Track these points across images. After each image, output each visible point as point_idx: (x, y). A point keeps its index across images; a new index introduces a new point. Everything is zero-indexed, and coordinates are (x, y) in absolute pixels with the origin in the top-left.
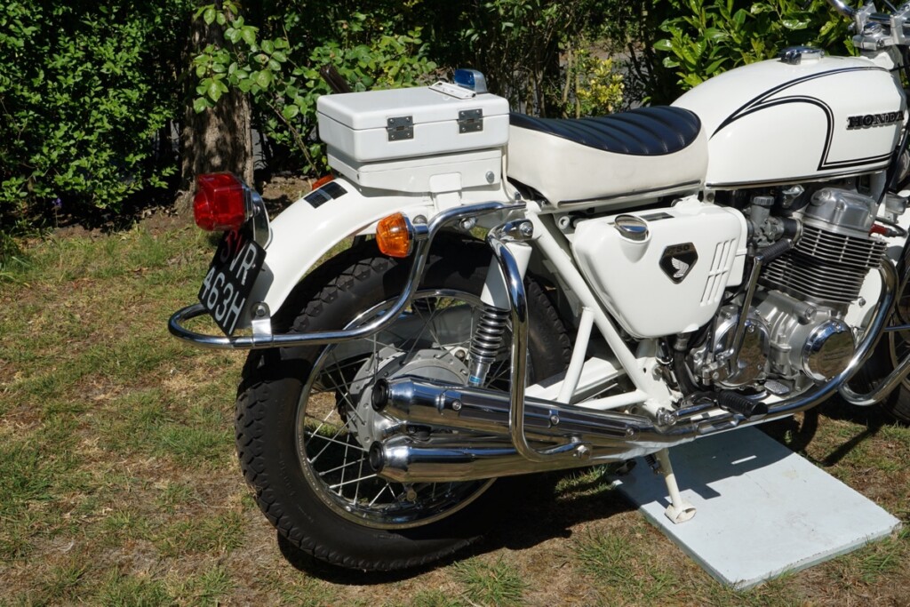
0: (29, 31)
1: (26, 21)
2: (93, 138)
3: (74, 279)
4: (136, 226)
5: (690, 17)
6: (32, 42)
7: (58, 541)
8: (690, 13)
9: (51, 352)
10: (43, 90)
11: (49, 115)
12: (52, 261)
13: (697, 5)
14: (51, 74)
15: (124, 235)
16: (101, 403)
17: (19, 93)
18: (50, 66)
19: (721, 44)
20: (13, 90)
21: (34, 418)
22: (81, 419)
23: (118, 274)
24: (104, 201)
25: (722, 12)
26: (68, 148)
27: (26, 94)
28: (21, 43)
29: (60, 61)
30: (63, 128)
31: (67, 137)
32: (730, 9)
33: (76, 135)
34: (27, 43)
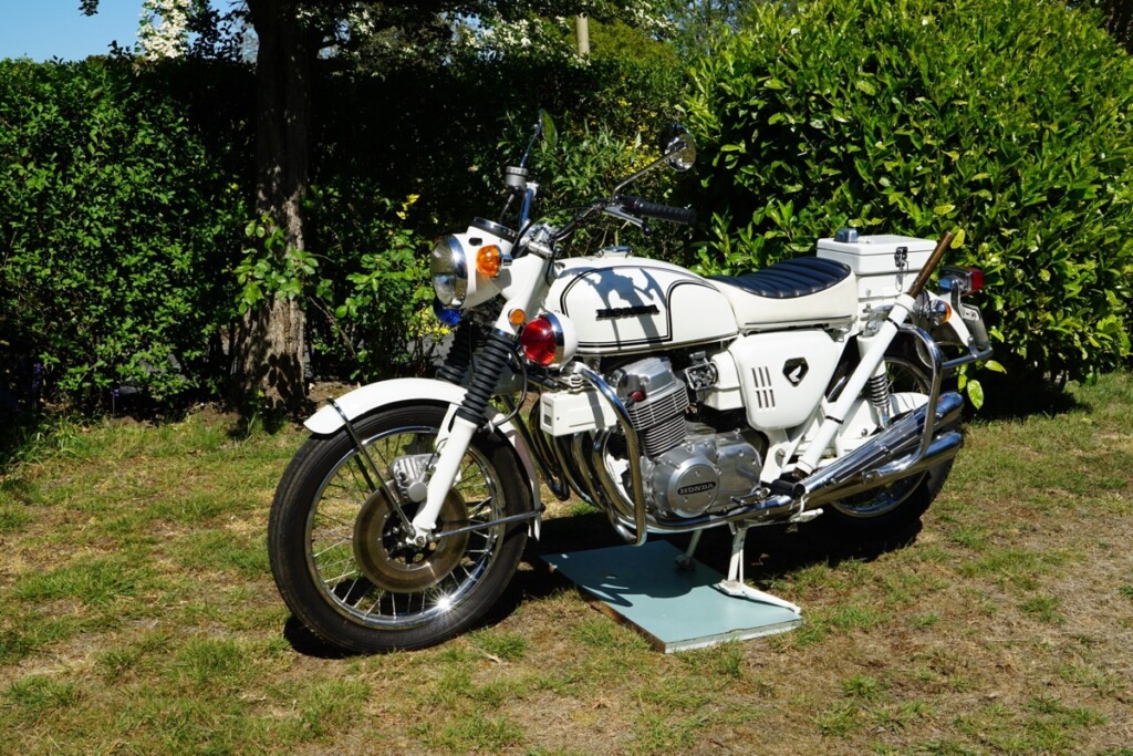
0: (107, 231)
1: (105, 222)
2: (156, 332)
3: (132, 457)
4: (189, 419)
5: (717, 243)
6: (108, 241)
7: (144, 621)
8: (717, 240)
9: (120, 505)
10: (114, 286)
11: (117, 309)
12: (111, 442)
13: (722, 232)
14: (125, 272)
15: (177, 427)
16: (169, 538)
17: (92, 288)
18: (124, 265)
19: (742, 266)
20: (86, 285)
21: (113, 547)
22: (154, 548)
23: (175, 453)
24: (162, 393)
25: (743, 237)
26: (133, 340)
27: (99, 289)
28: (97, 243)
29: (133, 260)
30: (129, 322)
31: (132, 330)
32: (750, 236)
33: (140, 329)
34: (103, 242)
